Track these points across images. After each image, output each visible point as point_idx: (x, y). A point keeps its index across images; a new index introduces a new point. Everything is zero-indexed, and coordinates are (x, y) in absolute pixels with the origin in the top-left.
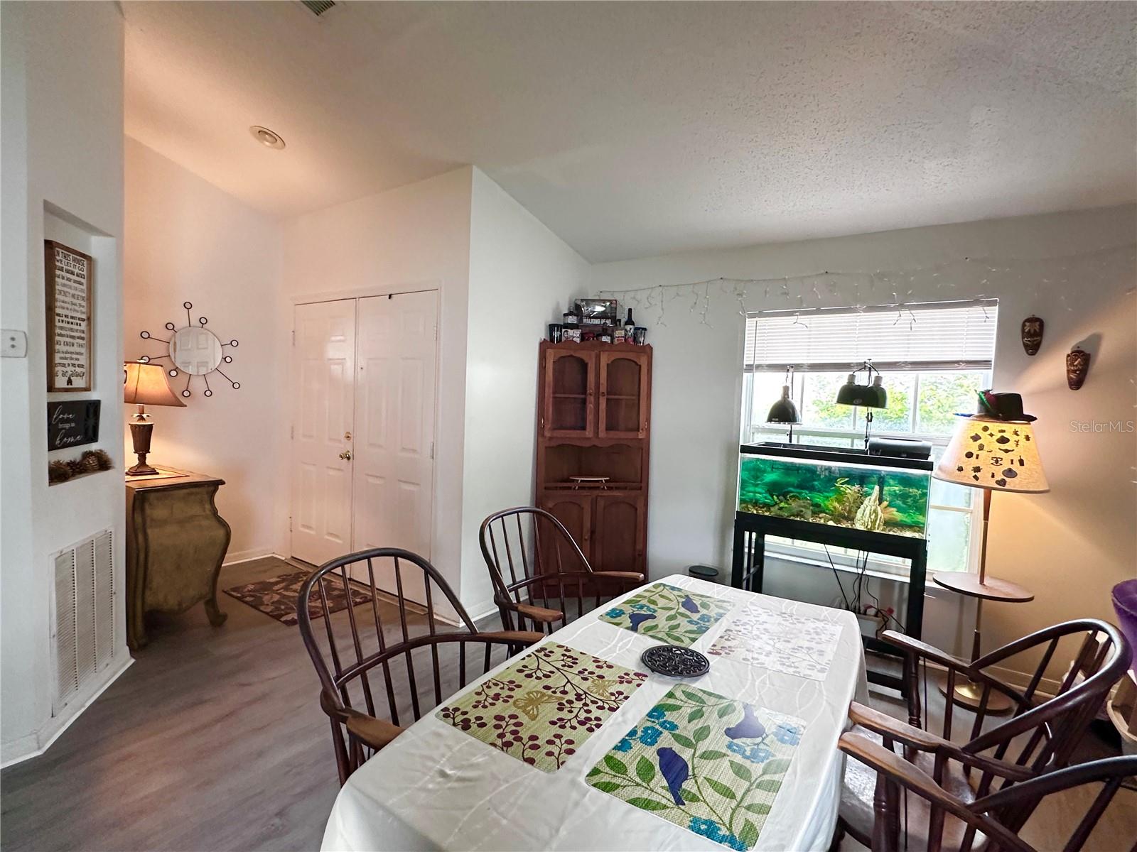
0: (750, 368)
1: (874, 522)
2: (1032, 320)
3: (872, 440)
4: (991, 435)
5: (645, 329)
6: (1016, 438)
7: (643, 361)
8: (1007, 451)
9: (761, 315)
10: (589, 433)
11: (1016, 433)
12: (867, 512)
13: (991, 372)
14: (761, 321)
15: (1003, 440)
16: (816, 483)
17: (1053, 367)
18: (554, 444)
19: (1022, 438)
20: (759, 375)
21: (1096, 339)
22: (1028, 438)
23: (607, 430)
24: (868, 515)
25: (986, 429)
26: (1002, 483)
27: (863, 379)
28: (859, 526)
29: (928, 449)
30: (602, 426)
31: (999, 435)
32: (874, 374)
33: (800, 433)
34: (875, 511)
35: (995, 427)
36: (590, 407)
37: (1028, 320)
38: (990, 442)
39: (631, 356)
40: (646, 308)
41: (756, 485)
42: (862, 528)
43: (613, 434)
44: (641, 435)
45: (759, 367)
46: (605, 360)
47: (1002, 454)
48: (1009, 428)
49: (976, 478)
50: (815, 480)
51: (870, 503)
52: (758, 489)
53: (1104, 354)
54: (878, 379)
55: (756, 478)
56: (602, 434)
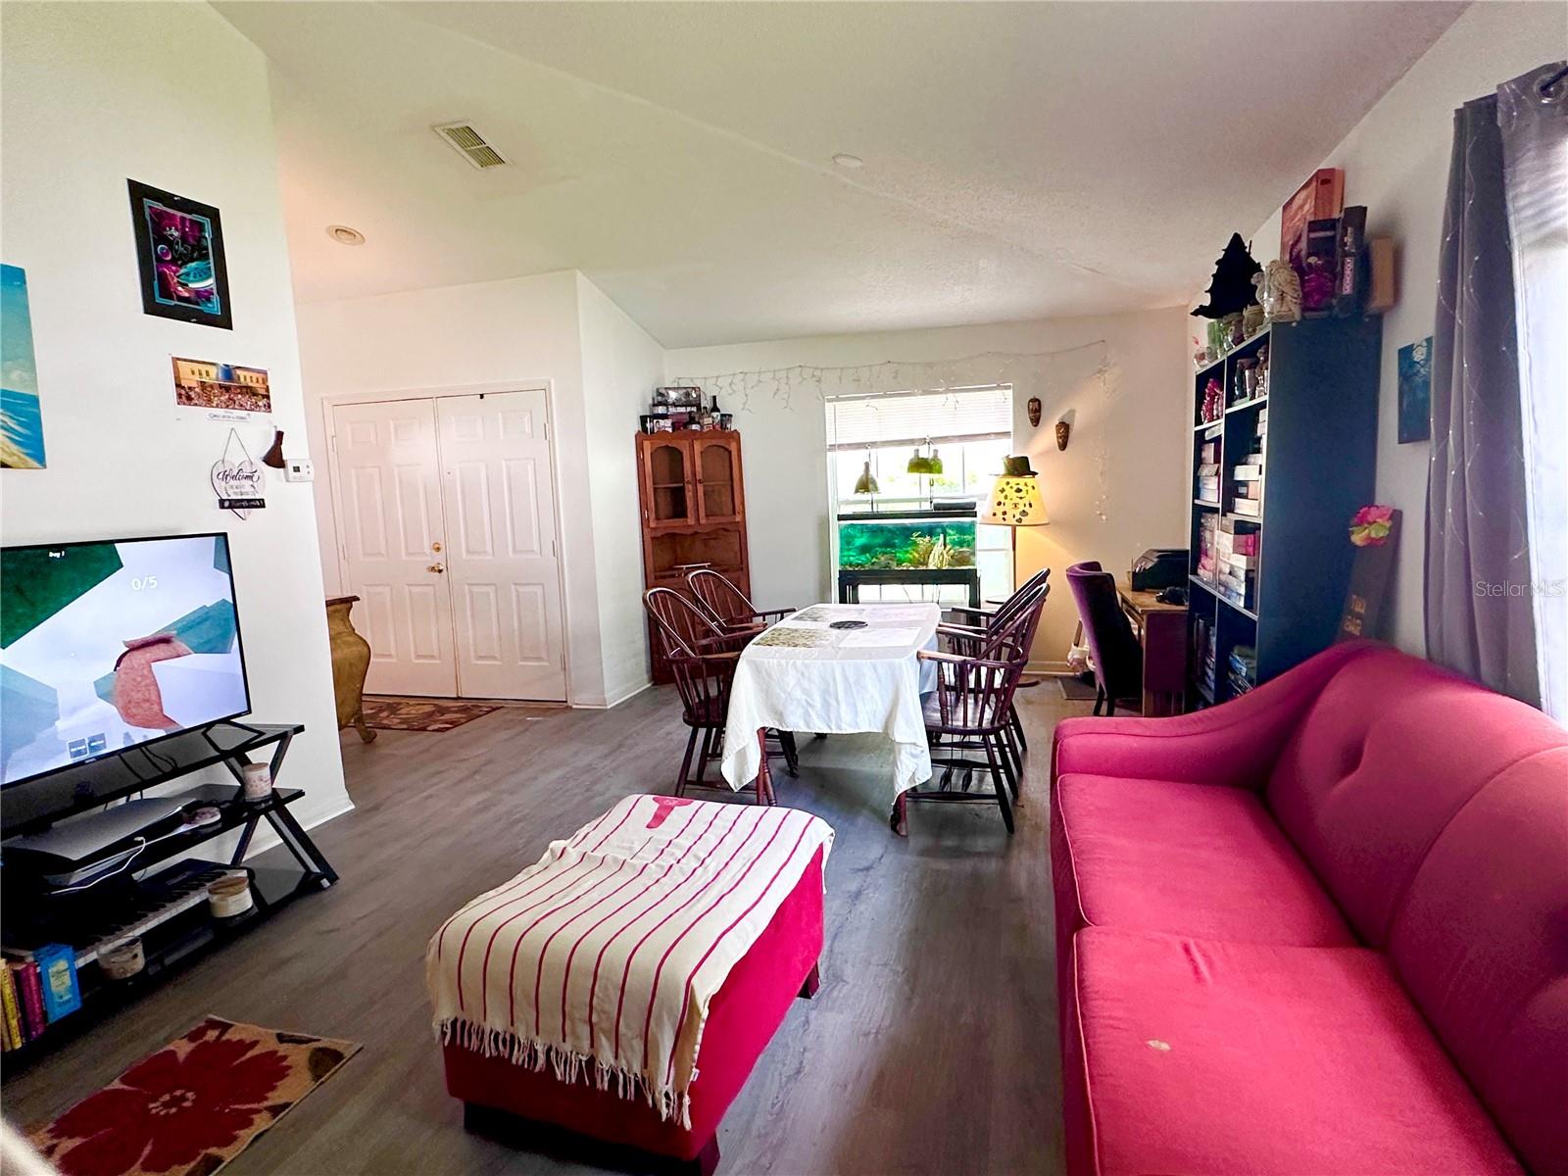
0: (833, 447)
1: (942, 562)
2: (1035, 400)
3: (935, 501)
4: (1011, 487)
5: (731, 416)
6: (1026, 488)
7: (733, 447)
8: (1021, 498)
9: (838, 399)
10: (691, 521)
11: (1026, 485)
12: (936, 556)
13: (1011, 440)
14: (838, 404)
15: (1019, 490)
16: (896, 541)
17: (1048, 435)
18: (659, 534)
19: (1030, 488)
20: (839, 454)
21: (1072, 412)
22: (1033, 488)
23: (706, 516)
24: (938, 557)
25: (1008, 483)
26: (1020, 520)
27: (925, 453)
28: (931, 567)
29: (975, 504)
30: (702, 514)
31: (1015, 487)
32: (933, 447)
33: (878, 502)
34: (942, 554)
35: (1014, 481)
36: (689, 495)
37: (1031, 401)
38: (1010, 492)
39: (722, 443)
40: (730, 394)
41: (849, 550)
42: (935, 568)
43: (713, 520)
44: (738, 518)
45: (841, 446)
46: (698, 447)
47: (1018, 501)
48: (1021, 481)
49: (1004, 519)
50: (895, 539)
51: (938, 549)
52: (851, 553)
53: (1076, 427)
54: (936, 451)
55: (848, 543)
56: (703, 521)
